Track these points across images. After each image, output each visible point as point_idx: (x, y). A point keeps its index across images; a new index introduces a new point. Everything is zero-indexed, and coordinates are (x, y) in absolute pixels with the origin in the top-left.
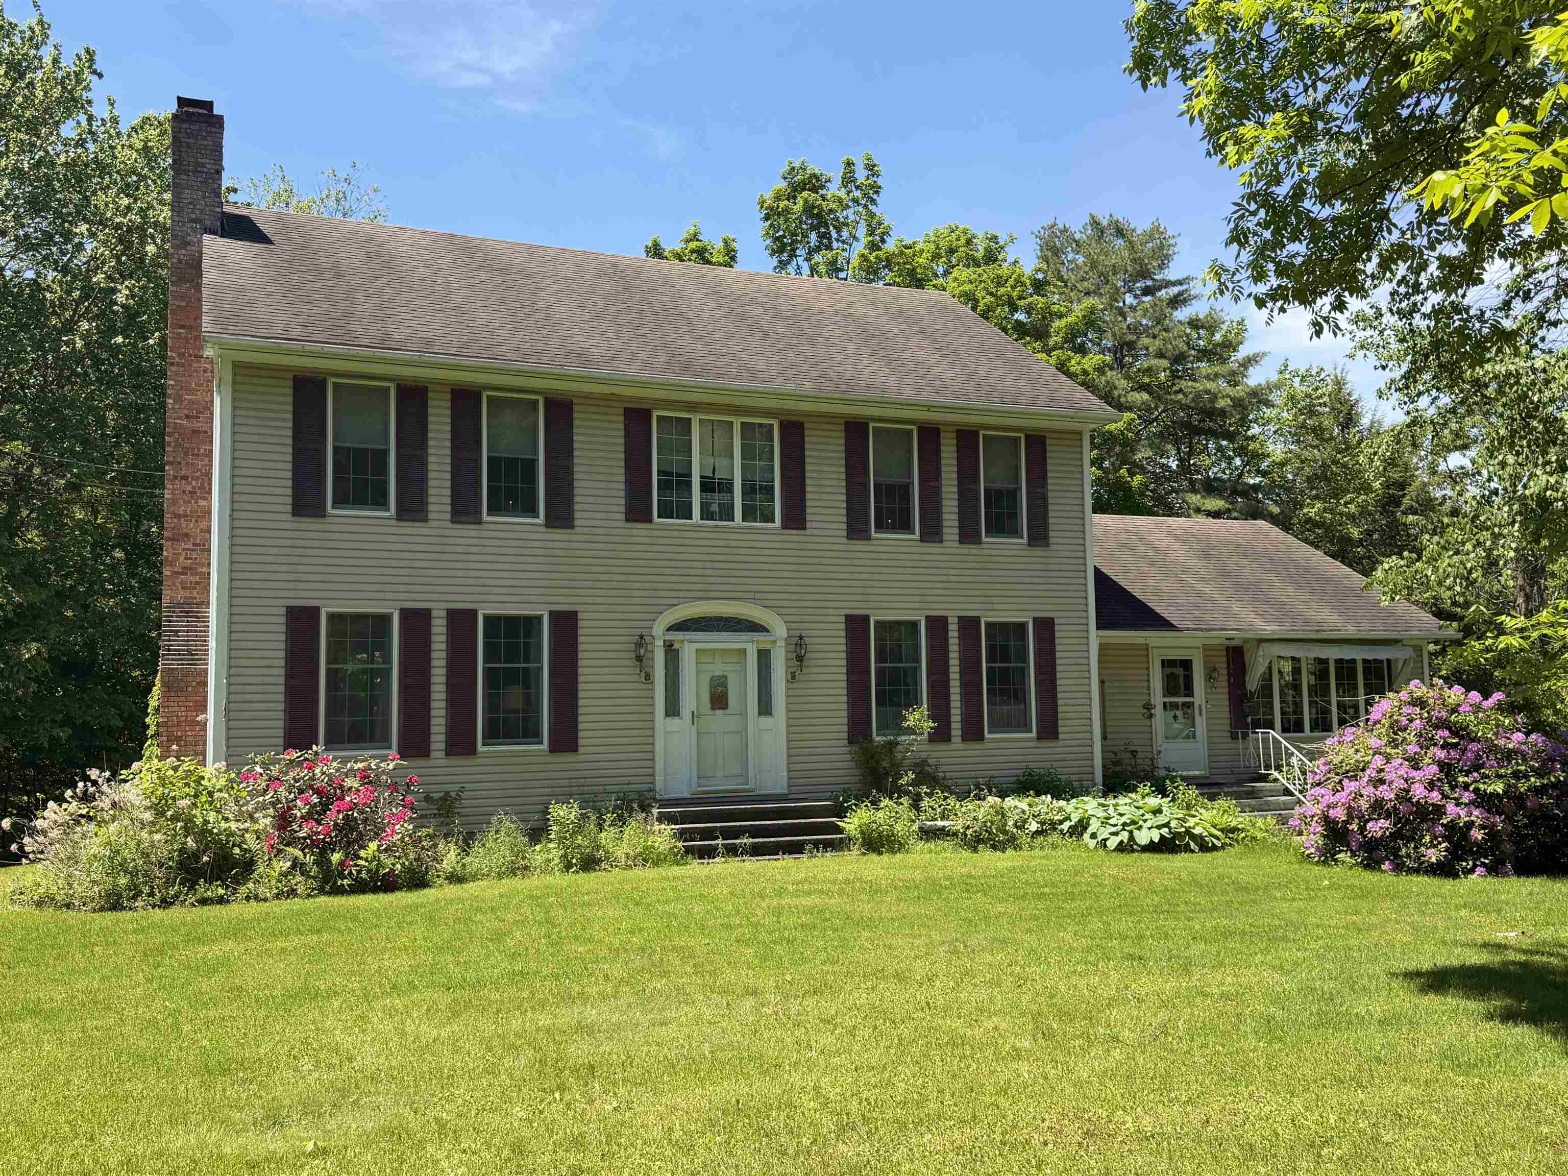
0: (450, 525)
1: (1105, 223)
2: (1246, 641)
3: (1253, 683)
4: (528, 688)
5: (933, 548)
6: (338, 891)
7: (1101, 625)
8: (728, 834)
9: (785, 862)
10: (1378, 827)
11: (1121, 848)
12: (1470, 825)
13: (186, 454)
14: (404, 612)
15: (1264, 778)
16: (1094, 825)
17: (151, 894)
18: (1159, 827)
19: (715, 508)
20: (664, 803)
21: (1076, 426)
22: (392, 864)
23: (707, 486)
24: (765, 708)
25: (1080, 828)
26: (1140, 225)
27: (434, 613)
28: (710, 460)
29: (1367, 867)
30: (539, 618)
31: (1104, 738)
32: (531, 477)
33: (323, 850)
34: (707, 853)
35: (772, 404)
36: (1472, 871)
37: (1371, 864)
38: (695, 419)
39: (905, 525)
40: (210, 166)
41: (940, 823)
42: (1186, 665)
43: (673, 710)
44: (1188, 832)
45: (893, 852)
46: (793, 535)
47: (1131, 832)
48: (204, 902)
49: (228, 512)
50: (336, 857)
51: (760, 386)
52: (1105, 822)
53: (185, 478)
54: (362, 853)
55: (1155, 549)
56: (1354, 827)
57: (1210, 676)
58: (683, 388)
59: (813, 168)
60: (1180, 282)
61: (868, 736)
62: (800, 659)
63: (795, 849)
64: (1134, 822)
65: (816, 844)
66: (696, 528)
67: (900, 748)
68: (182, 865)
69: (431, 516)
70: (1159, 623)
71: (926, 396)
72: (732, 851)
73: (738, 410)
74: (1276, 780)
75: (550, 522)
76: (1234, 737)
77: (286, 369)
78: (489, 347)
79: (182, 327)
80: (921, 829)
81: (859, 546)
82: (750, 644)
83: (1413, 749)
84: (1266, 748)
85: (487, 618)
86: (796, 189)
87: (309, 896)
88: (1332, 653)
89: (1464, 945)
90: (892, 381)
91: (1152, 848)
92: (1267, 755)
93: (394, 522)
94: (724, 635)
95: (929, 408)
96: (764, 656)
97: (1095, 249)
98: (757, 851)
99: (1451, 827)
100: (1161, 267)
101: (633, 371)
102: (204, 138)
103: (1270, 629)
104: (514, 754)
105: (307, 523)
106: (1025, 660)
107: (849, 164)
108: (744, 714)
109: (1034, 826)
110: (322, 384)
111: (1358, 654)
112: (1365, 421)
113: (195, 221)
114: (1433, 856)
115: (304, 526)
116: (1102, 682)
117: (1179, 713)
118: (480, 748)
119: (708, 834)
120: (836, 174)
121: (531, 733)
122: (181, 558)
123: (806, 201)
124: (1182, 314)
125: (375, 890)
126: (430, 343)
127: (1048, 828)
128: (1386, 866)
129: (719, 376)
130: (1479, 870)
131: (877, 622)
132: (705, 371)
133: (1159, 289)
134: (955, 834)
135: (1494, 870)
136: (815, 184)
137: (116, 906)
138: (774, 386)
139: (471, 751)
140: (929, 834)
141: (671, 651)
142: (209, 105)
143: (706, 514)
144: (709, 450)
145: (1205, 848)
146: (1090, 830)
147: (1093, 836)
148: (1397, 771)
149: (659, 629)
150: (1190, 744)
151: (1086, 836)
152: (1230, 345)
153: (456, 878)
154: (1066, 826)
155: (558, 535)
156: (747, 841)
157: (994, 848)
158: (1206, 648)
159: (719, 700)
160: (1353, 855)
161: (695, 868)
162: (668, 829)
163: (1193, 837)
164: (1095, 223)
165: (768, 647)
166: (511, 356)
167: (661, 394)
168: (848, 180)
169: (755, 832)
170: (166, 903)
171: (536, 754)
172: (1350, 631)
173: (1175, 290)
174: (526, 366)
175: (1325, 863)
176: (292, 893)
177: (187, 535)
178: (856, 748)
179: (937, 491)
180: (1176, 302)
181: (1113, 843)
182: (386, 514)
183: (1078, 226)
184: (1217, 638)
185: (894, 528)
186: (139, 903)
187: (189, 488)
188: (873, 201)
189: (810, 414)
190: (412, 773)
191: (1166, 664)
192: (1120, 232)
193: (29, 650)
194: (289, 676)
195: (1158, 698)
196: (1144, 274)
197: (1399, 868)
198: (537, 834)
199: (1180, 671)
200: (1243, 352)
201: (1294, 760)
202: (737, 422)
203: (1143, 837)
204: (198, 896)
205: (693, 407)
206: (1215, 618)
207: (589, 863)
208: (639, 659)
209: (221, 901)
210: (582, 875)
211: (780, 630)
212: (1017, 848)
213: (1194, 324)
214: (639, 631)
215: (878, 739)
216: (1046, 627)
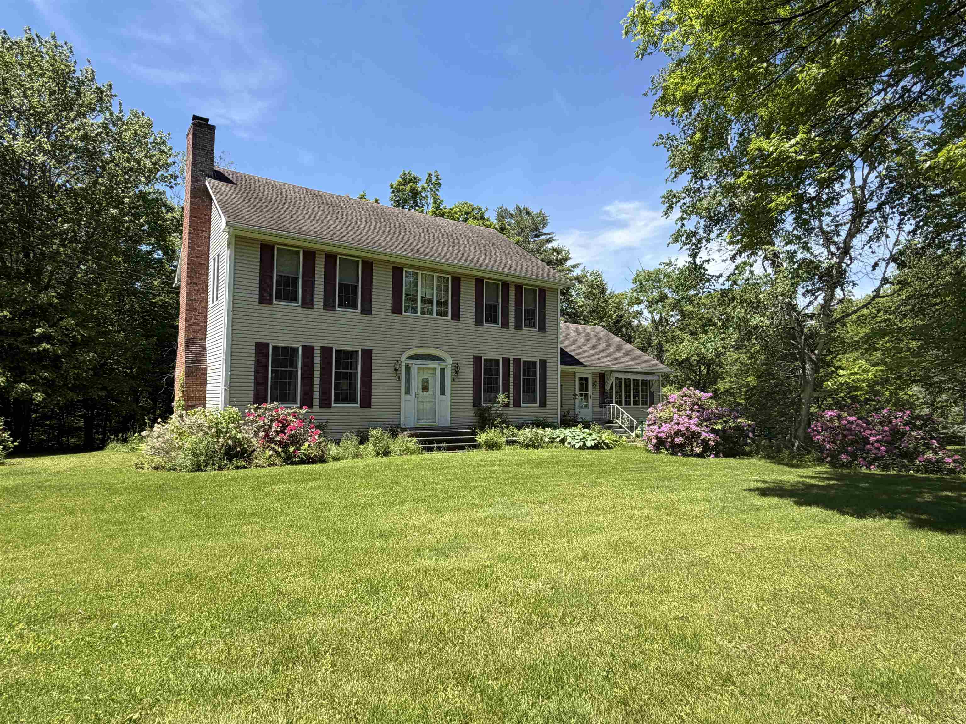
0: (322, 310)
1: (522, 208)
2: (606, 371)
3: (608, 388)
4: (351, 380)
5: (505, 331)
6: (293, 463)
7: (561, 364)
8: (439, 442)
9: (460, 453)
10: (679, 440)
11: (580, 448)
12: (709, 440)
13: (196, 273)
14: (304, 347)
15: (612, 422)
16: (569, 439)
17: (213, 464)
18: (594, 440)
19: (426, 310)
20: (411, 429)
21: (555, 287)
22: (314, 453)
23: (424, 300)
24: (443, 392)
25: (563, 441)
26: (534, 210)
27: (316, 348)
28: (424, 290)
29: (672, 454)
30: (357, 352)
31: (561, 406)
32: (355, 293)
33: (284, 445)
34: (430, 450)
35: (449, 269)
36: (709, 456)
37: (674, 454)
38: (420, 273)
39: (495, 321)
40: (209, 147)
41: (514, 439)
42: (586, 379)
43: (408, 392)
44: (603, 442)
45: (497, 449)
46: (455, 323)
47: (584, 442)
48: (238, 468)
49: (232, 300)
50: (291, 449)
51: (447, 262)
52: (574, 438)
53: (195, 283)
54: (302, 448)
55: (569, 335)
56: (669, 440)
57: (594, 384)
58: (416, 259)
59: (414, 174)
60: (549, 234)
61: (480, 404)
62: (457, 372)
63: (462, 448)
64: (584, 438)
65: (469, 446)
66: (418, 318)
67: (494, 409)
68: (226, 453)
69: (315, 307)
70: (579, 363)
71: (506, 271)
72: (439, 449)
73: (436, 271)
74: (616, 423)
75: (363, 312)
76: (601, 407)
77: (258, 240)
78: (342, 237)
79: (195, 217)
80: (507, 441)
81: (479, 328)
82: (438, 366)
83: (688, 412)
84: (614, 411)
85: (336, 351)
86: (406, 182)
87: (281, 465)
88: (632, 377)
89: (754, 481)
90: (493, 264)
91: (592, 448)
92: (614, 414)
93: (300, 308)
94: (429, 362)
95: (507, 275)
96: (443, 371)
97: (519, 218)
98: (448, 449)
99: (703, 440)
100: (543, 227)
101: (399, 251)
102: (207, 135)
103: (615, 367)
104: (343, 408)
105: (264, 307)
106: (536, 376)
107: (430, 175)
108: (434, 394)
109: (547, 440)
110: (273, 247)
111: (640, 378)
112: (608, 292)
113: (203, 171)
114: (698, 450)
115: (263, 308)
116: (561, 385)
117: (583, 397)
118: (333, 405)
119: (431, 442)
120: (423, 178)
121: (353, 400)
122: (193, 319)
123: (411, 187)
124: (550, 245)
125: (309, 463)
126: (318, 233)
127: (552, 440)
128: (679, 454)
129: (431, 256)
130: (712, 456)
131: (485, 359)
132: (425, 254)
133: (542, 235)
134: (520, 443)
135: (717, 456)
136: (415, 180)
137: (199, 469)
138: (452, 262)
139: (329, 406)
140: (509, 443)
141: (408, 367)
142: (207, 120)
143: (423, 313)
144: (424, 286)
145: (609, 448)
146: (568, 441)
147: (569, 443)
148: (684, 420)
149: (403, 358)
150: (585, 410)
151: (566, 444)
152: (566, 259)
153: (336, 459)
154: (558, 440)
155: (366, 317)
156: (444, 445)
157: (534, 448)
158: (593, 373)
159: (425, 388)
160: (667, 450)
161: (427, 455)
162: (415, 439)
163: (605, 443)
164: (518, 208)
165: (444, 367)
166: (351, 241)
167: (406, 262)
168: (429, 180)
169: (448, 441)
170: (220, 468)
171: (353, 408)
172: (640, 369)
173: (548, 237)
174: (356, 246)
175: (656, 453)
176: (274, 464)
177: (196, 309)
178: (476, 409)
179: (508, 308)
180: (548, 241)
181: (577, 446)
182: (297, 305)
183: (511, 209)
184: (597, 370)
185: (491, 322)
186: (209, 468)
187: (197, 288)
188: (437, 190)
189: (463, 274)
190: (312, 415)
191: (581, 379)
192: (528, 213)
193: (89, 356)
194: (256, 372)
195: (577, 392)
196: (536, 229)
197: (684, 455)
198: (363, 440)
199: (584, 382)
200: (569, 263)
201: (625, 416)
202: (435, 275)
203: (589, 443)
204: (235, 465)
205: (419, 268)
206: (596, 363)
207: (386, 453)
208: (396, 370)
209: (244, 467)
210: (385, 458)
211: (449, 361)
212: (542, 448)
213: (554, 250)
214: (397, 359)
215: (483, 405)
216: (543, 363)
